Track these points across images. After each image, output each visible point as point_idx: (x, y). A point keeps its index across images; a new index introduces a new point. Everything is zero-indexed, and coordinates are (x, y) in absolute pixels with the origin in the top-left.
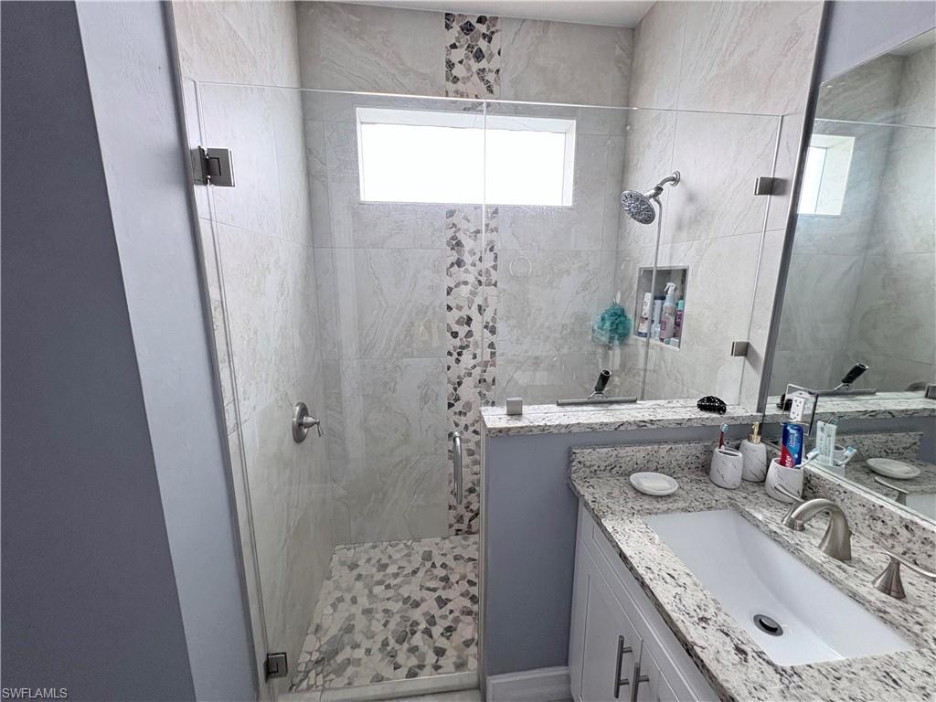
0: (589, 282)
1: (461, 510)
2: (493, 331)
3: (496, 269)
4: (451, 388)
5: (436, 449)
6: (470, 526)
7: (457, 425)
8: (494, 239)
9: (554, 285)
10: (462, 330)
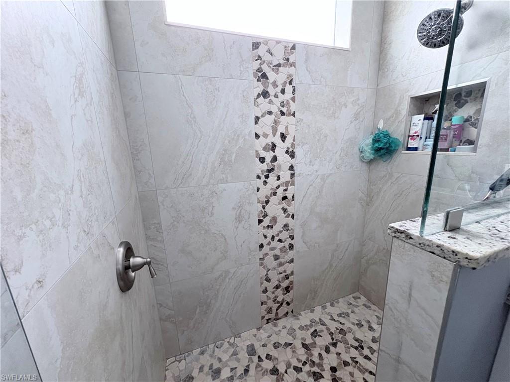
0: (359, 113)
1: (270, 303)
2: (292, 155)
3: (294, 102)
4: (260, 206)
5: (250, 259)
6: (277, 314)
7: (265, 237)
8: (292, 73)
9: (336, 115)
10: (269, 156)
